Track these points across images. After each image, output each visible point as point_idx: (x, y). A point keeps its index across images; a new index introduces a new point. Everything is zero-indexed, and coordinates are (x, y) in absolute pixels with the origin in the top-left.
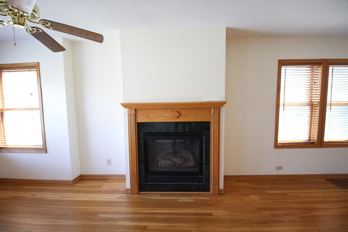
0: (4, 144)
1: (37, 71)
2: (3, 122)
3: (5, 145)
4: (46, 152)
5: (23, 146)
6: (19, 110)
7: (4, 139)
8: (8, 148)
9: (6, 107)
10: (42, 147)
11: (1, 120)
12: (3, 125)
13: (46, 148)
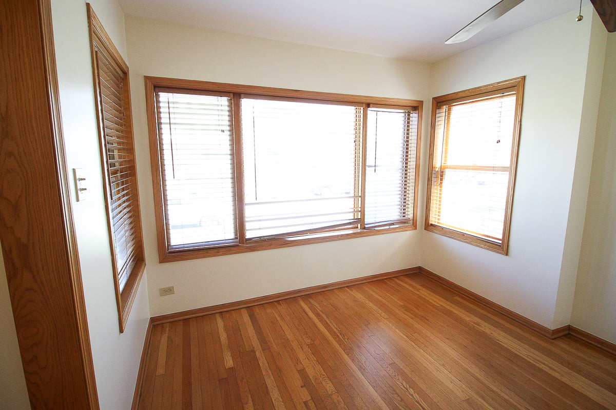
0: (437, 220)
1: (517, 94)
2: (441, 187)
3: (438, 223)
4: (507, 254)
5: (465, 230)
6: (469, 169)
7: (439, 212)
8: (443, 228)
9: (449, 163)
10: (500, 242)
11: (439, 183)
12: (441, 190)
13: (508, 246)
